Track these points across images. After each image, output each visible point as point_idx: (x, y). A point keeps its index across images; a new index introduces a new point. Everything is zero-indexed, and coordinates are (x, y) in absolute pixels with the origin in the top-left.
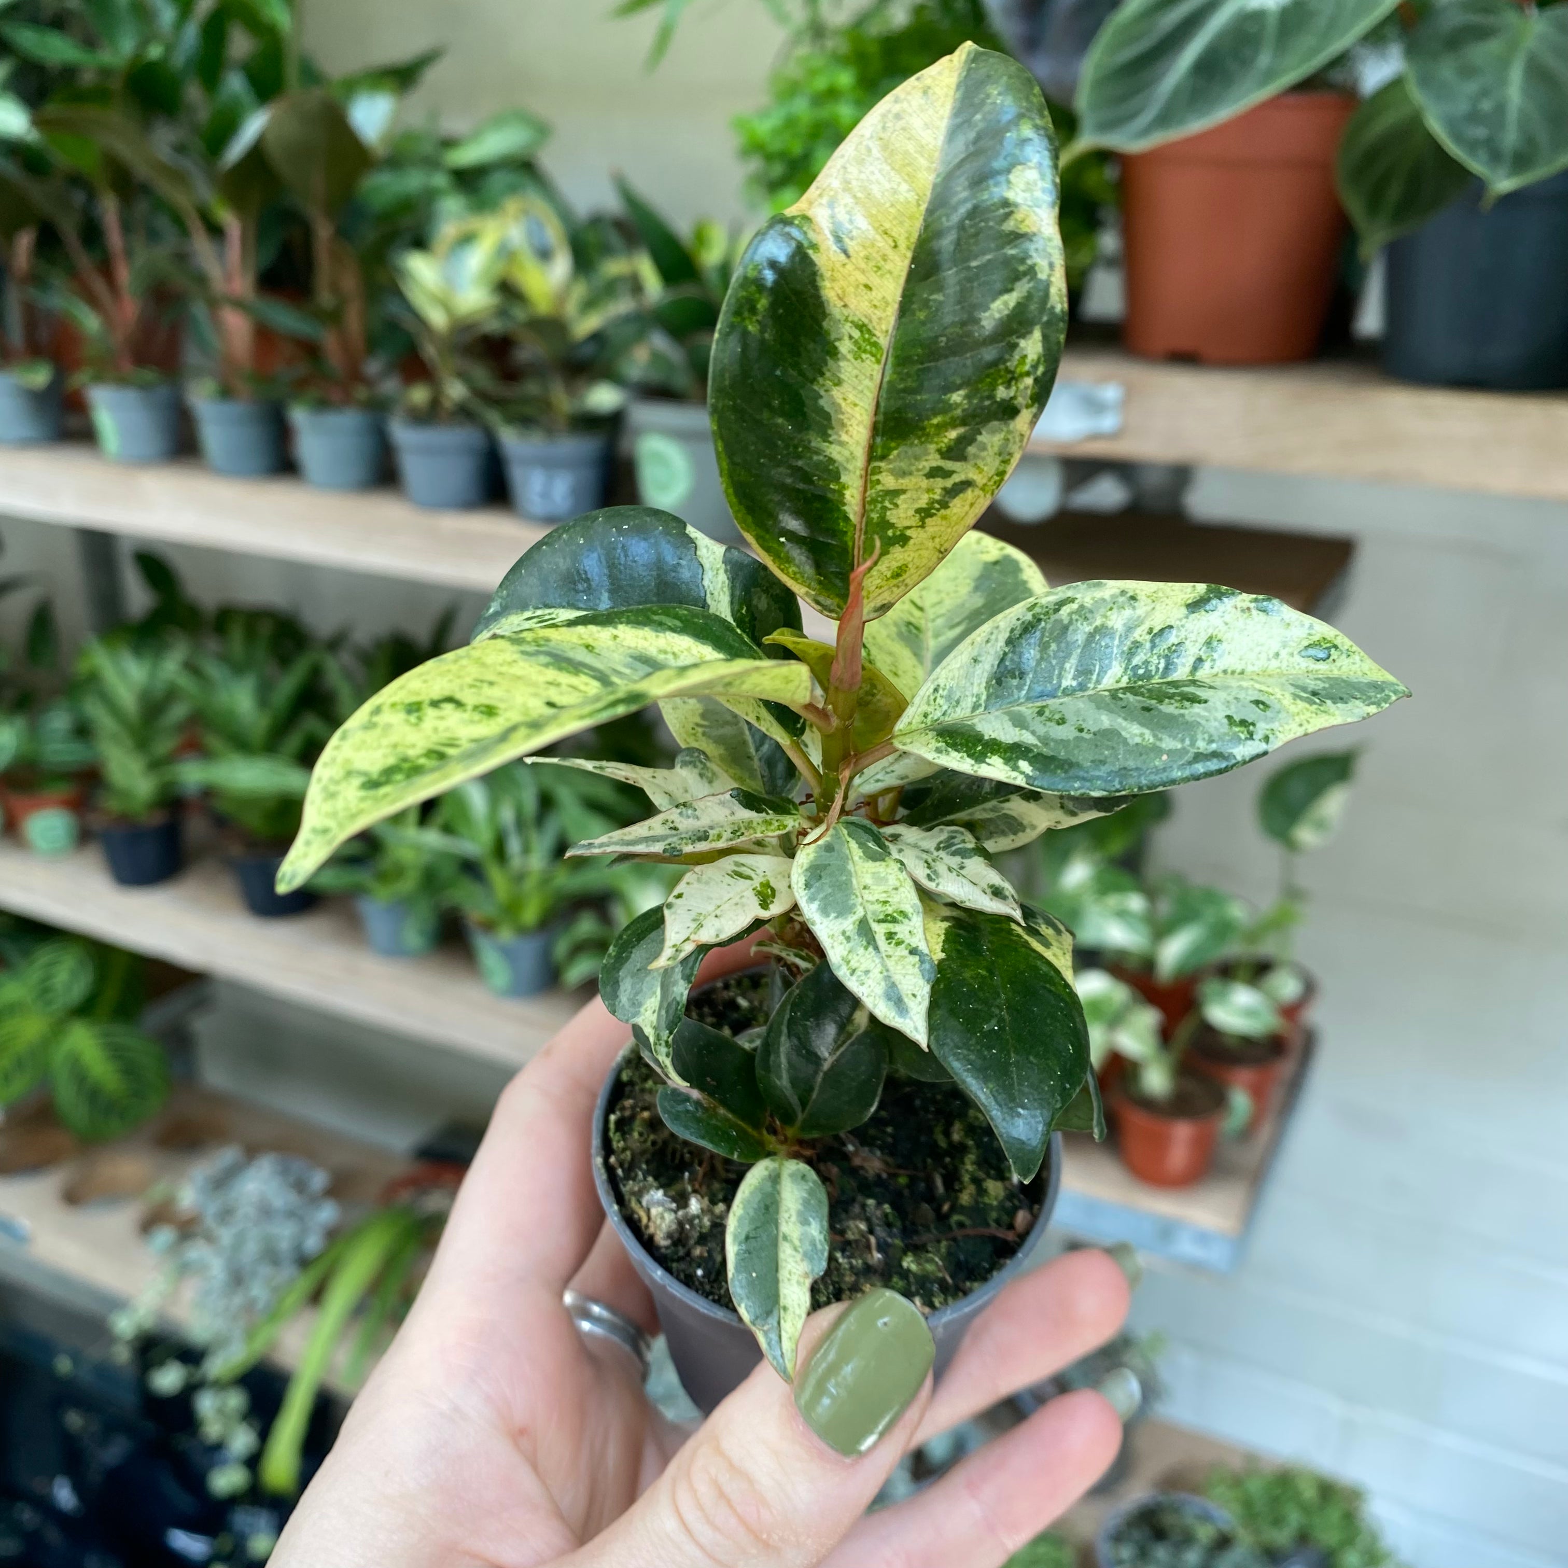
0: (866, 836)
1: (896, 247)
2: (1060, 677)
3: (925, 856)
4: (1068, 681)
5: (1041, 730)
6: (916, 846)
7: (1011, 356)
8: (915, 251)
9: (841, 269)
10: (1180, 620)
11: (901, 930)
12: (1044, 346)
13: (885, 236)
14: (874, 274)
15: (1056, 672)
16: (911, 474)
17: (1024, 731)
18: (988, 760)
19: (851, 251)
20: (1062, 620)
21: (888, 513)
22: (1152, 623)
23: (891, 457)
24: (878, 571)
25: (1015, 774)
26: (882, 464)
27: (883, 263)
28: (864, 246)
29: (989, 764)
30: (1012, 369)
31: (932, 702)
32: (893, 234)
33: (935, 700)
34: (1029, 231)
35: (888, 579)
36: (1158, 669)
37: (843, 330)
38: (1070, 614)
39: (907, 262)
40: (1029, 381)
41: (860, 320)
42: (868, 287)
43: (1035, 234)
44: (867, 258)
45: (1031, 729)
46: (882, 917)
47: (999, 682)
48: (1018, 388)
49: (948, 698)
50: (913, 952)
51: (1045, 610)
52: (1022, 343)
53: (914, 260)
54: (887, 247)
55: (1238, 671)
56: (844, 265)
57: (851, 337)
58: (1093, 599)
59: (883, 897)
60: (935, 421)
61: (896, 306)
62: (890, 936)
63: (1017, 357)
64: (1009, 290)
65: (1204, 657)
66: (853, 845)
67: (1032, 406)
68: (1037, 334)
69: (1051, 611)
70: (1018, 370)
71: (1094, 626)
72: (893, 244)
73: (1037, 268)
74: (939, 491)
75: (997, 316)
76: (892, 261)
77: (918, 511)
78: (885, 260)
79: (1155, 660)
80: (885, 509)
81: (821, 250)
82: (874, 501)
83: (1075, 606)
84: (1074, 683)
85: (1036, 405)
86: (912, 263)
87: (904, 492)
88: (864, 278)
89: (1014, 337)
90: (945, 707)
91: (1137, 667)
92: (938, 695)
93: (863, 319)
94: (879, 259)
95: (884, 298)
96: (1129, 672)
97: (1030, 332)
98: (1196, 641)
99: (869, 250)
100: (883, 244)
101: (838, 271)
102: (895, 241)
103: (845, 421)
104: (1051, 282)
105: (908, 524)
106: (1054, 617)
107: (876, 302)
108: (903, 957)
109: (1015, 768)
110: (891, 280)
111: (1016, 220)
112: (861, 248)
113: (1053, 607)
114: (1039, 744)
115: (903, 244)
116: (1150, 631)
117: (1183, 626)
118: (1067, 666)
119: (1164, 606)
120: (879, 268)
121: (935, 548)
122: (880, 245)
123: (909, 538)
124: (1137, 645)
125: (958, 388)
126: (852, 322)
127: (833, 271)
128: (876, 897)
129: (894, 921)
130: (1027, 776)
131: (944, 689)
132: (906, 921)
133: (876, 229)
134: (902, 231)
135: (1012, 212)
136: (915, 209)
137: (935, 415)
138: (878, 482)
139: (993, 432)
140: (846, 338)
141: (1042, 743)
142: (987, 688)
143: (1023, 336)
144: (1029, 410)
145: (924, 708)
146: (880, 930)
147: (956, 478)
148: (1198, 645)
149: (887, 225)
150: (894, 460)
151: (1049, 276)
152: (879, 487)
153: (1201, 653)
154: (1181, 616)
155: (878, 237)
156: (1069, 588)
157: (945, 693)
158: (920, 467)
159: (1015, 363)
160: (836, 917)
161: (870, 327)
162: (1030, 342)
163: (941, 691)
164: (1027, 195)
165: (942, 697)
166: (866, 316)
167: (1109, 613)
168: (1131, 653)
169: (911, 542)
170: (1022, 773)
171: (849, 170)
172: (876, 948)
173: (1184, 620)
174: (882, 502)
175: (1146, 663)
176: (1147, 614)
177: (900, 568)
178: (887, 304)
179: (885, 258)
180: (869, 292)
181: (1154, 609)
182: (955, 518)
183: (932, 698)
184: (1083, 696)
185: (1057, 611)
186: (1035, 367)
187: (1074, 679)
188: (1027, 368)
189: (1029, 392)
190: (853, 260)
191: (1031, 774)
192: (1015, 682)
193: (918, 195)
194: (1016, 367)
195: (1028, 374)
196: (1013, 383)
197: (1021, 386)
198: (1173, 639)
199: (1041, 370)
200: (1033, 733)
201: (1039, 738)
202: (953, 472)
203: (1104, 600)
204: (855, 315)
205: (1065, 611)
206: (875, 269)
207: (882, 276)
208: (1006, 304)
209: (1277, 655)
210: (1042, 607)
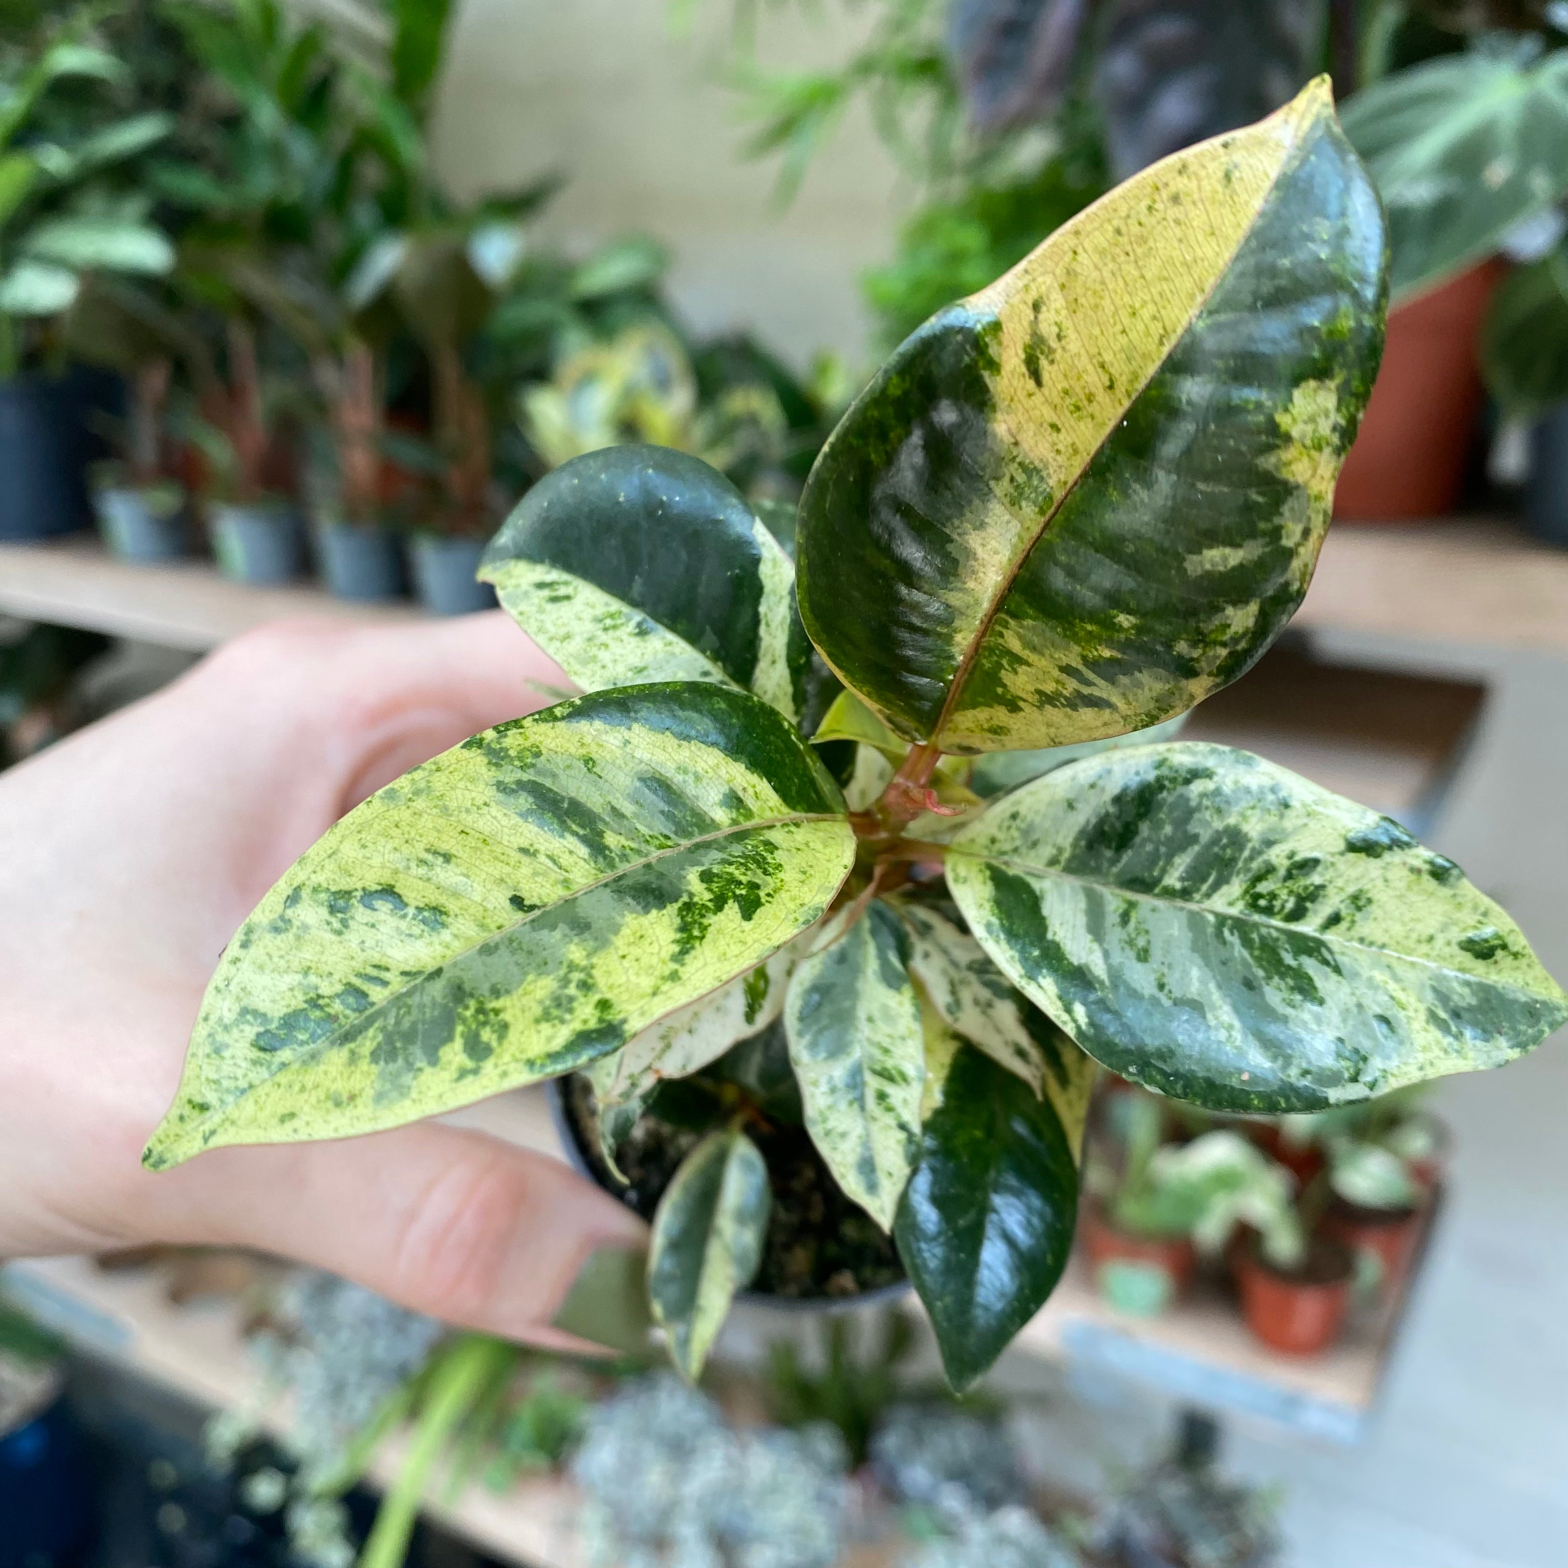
0: (891, 941)
1: (1111, 387)
2: (1164, 871)
3: (952, 972)
4: (1173, 880)
5: (1116, 959)
6: (945, 952)
7: (1209, 618)
8: (1135, 404)
9: (1023, 400)
10: (1333, 855)
11: (896, 1094)
12: (1256, 622)
13: (1100, 370)
14: (1069, 415)
15: (1161, 863)
16: (1043, 654)
17: (1096, 946)
18: (1040, 979)
19: (1045, 377)
20: (1188, 800)
21: (1003, 672)
22: (1296, 844)
23: (1025, 623)
24: (975, 716)
25: (1065, 1017)
26: (1012, 622)
27: (1085, 402)
28: (1065, 376)
29: (1040, 986)
30: (1206, 631)
31: (1004, 828)
32: (1112, 371)
33: (1009, 828)
34: (1291, 479)
35: (983, 729)
36: (1283, 907)
37: (1005, 470)
38: (1203, 795)
39: (1121, 411)
40: (1223, 652)
41: (1032, 463)
42: (1055, 428)
43: (1297, 487)
44: (1066, 392)
45: (1105, 946)
46: (878, 1067)
47: (1090, 846)
48: (1204, 653)
49: (1026, 833)
50: (903, 1127)
51: (1172, 775)
52: (1230, 611)
53: (1129, 415)
54: (1099, 385)
55: (1379, 943)
56: (1030, 395)
57: (1012, 479)
58: (1236, 782)
59: (886, 1042)
60: (1089, 627)
61: (1088, 459)
62: (882, 1096)
63: (1217, 621)
64: (1236, 545)
65: (1343, 914)
66: (871, 950)
67: (1217, 676)
68: (1253, 608)
69: (1180, 780)
70: (1213, 636)
71: (1225, 823)
72: (1108, 383)
73: (1284, 532)
74: (1070, 689)
75: (1208, 566)
76: (1099, 403)
77: (1039, 692)
78: (1090, 401)
79: (1283, 894)
80: (1001, 667)
81: (1003, 373)
82: (991, 650)
83: (1209, 785)
84: (1178, 885)
85: (1223, 677)
86: (1125, 417)
87: (1028, 664)
88: (1053, 414)
89: (1221, 600)
90: (1018, 843)
91: (1259, 896)
92: (1014, 824)
93: (1037, 463)
94: (1083, 397)
95: (1073, 444)
96: (1248, 897)
97: (1247, 603)
98: (1342, 889)
99: (1072, 382)
100: (1095, 380)
101: (1020, 401)
102: (1111, 380)
103: (977, 567)
104: (1297, 553)
105: (1024, 696)
106: (1181, 790)
107: (1061, 447)
108: (890, 1127)
109: (1068, 1010)
110: (1090, 426)
111: (1279, 459)
112: (1061, 377)
113: (1184, 774)
114: (1107, 983)
115: (1122, 385)
116: (1291, 856)
117: (1333, 864)
118: (1177, 860)
119: (1319, 826)
120: (1078, 408)
121: (1048, 734)
122: (1089, 380)
123: (1021, 709)
124: (1270, 870)
125: (1130, 612)
126: (1020, 464)
127: (1012, 400)
128: (878, 1038)
129: (891, 1079)
130: (1078, 1027)
131: (1023, 821)
132: (903, 1084)
133: (1091, 358)
134: (1126, 370)
135: (1276, 447)
136: (1153, 347)
137: (1091, 621)
138: (1001, 635)
139: (1158, 678)
140: (1007, 479)
141: (1112, 982)
142: (1075, 845)
143: (1234, 604)
144: (1211, 678)
145: (994, 831)
146: (873, 1083)
147: (1096, 692)
148: (1343, 896)
149: (1108, 357)
150: (1028, 628)
151: (1298, 545)
152: (1000, 641)
153: (1342, 906)
154: (1336, 850)
155: (1090, 368)
156: (1213, 751)
157: (1023, 826)
158: (1056, 656)
159: (1212, 627)
160: (826, 1059)
161: (1044, 474)
162: (1240, 613)
163: (1018, 821)
164: (1309, 428)
165: (1018, 829)
166: (1041, 460)
167: (1249, 812)
168: (1259, 878)
169: (1022, 714)
170: (1075, 1021)
171: (1079, 258)
172: (863, 1108)
173: (1338, 857)
174: (999, 657)
175: (1273, 896)
176: (1296, 830)
177: (1001, 728)
178: (1076, 451)
179: (1090, 398)
180: (1055, 434)
181: (1305, 825)
182: (1081, 724)
183: (1006, 824)
184: (1182, 909)
185: (1187, 782)
186: (1235, 640)
187: (1182, 879)
188: (1226, 638)
189: (1218, 662)
190: (1045, 390)
191: (1084, 1027)
192: (1109, 853)
193: (1164, 328)
194: (1212, 631)
195: (1224, 644)
196: (1201, 645)
197: (1211, 653)
198: (1316, 879)
199: (1242, 645)
200: (1106, 955)
201: (1110, 969)
202: (1094, 684)
203: (1248, 791)
204: (1026, 456)
205: (1197, 787)
206: (1072, 408)
207: (1080, 419)
208: (1225, 559)
209: (1431, 939)
210: (1171, 768)
